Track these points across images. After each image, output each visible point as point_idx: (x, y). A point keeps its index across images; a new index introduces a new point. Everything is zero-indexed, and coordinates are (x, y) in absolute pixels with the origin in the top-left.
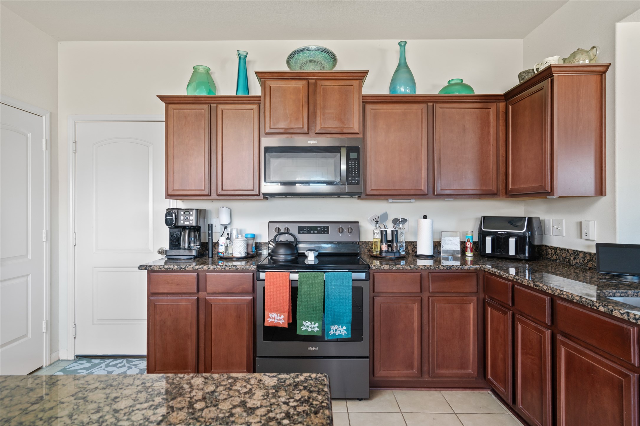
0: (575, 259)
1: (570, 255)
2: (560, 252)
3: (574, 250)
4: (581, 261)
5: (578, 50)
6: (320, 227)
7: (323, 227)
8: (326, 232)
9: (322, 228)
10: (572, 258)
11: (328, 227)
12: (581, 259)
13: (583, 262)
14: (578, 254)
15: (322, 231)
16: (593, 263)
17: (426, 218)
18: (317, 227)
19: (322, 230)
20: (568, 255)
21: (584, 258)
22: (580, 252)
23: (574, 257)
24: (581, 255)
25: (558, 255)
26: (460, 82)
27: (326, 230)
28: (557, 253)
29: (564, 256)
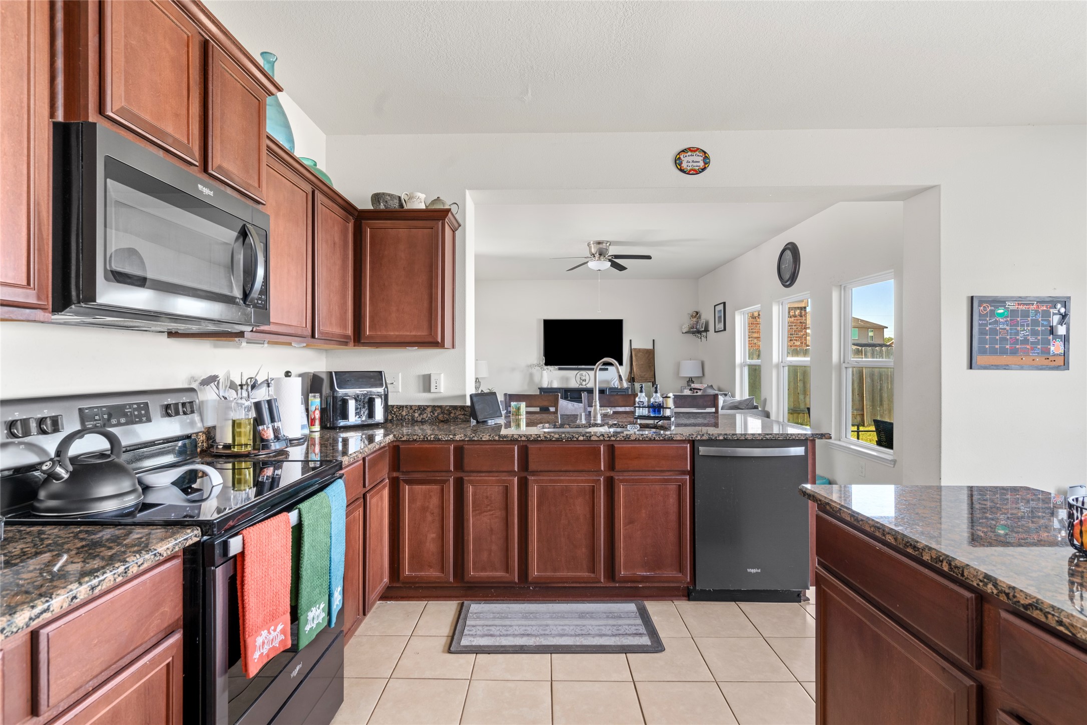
0: (420, 415)
1: (414, 411)
2: (398, 410)
3: (419, 406)
4: (429, 415)
5: (438, 198)
6: (131, 405)
7: (135, 406)
8: (144, 419)
9: (135, 409)
10: (416, 415)
11: (146, 404)
12: (429, 413)
13: (432, 416)
14: (425, 409)
15: (136, 416)
16: (445, 416)
17: (290, 376)
18: (124, 406)
19: (136, 413)
20: (411, 411)
21: (433, 412)
22: (428, 406)
23: (419, 413)
24: (429, 410)
25: (394, 414)
26: (312, 164)
27: (143, 412)
28: (393, 412)
29: (404, 413)
